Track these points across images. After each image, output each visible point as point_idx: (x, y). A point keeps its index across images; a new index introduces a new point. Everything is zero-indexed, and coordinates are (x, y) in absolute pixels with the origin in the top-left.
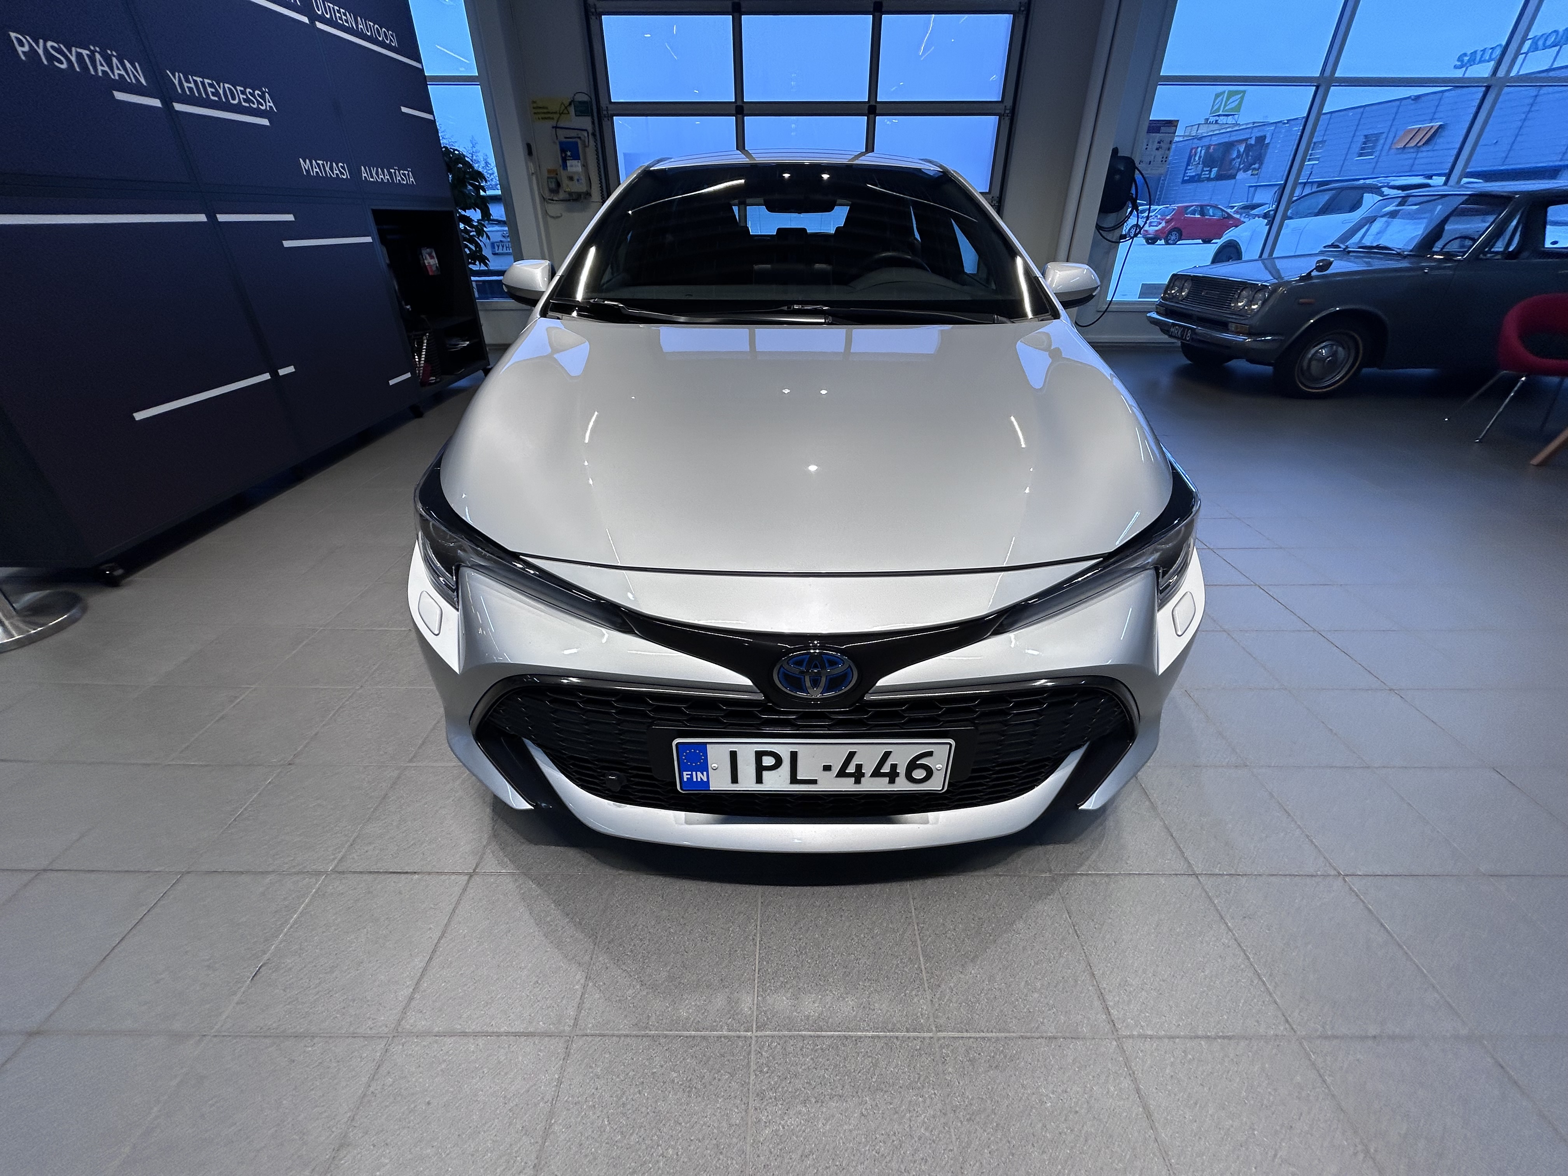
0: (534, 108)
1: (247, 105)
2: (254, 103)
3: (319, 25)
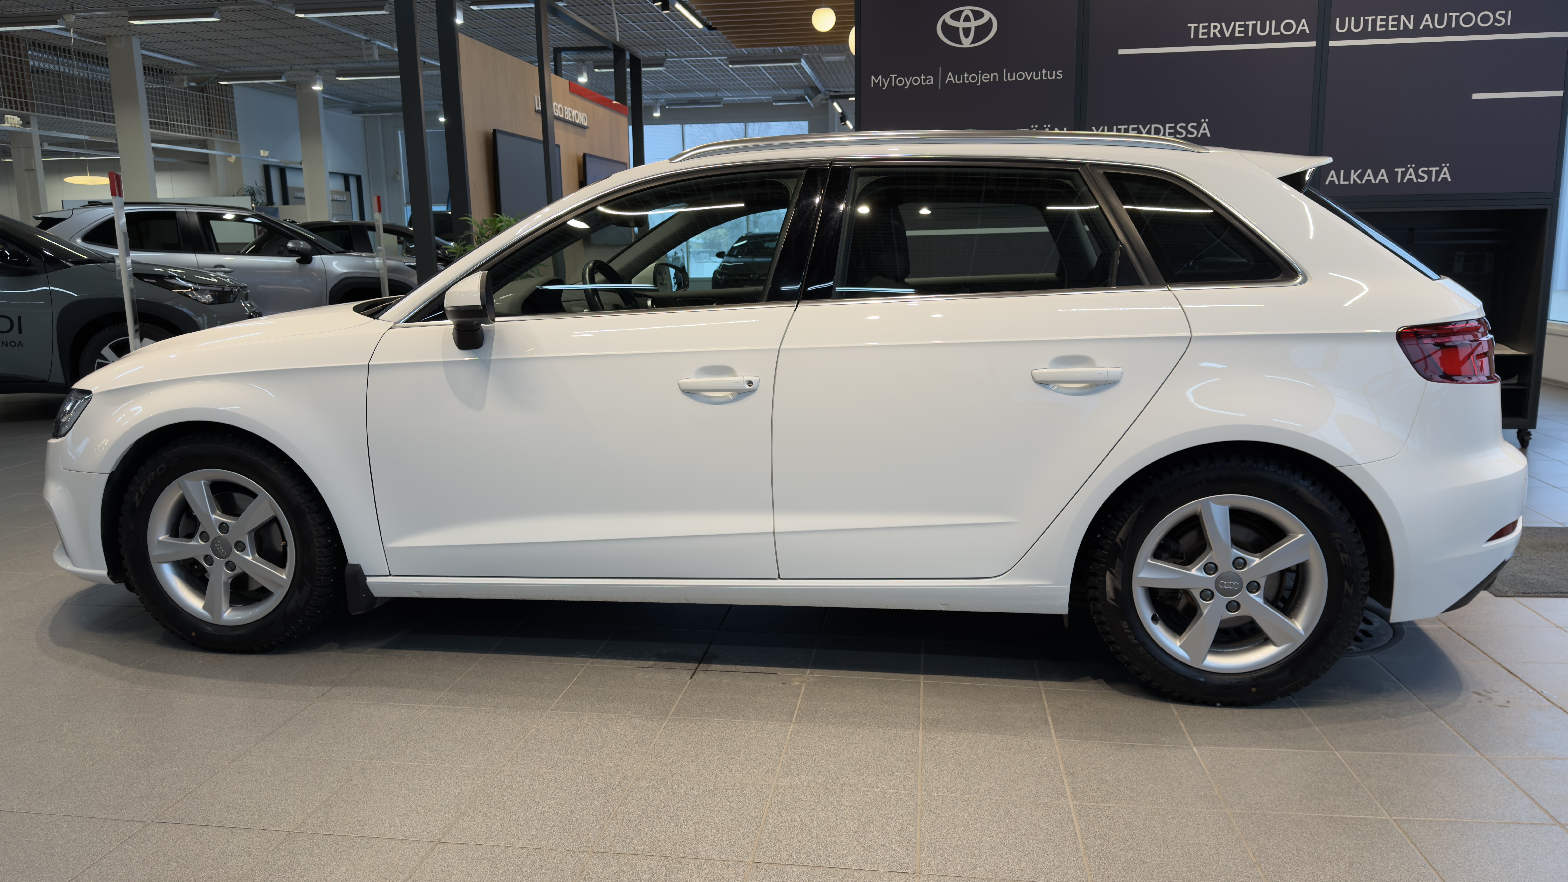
2: (1181, 134)
3: (1334, 43)
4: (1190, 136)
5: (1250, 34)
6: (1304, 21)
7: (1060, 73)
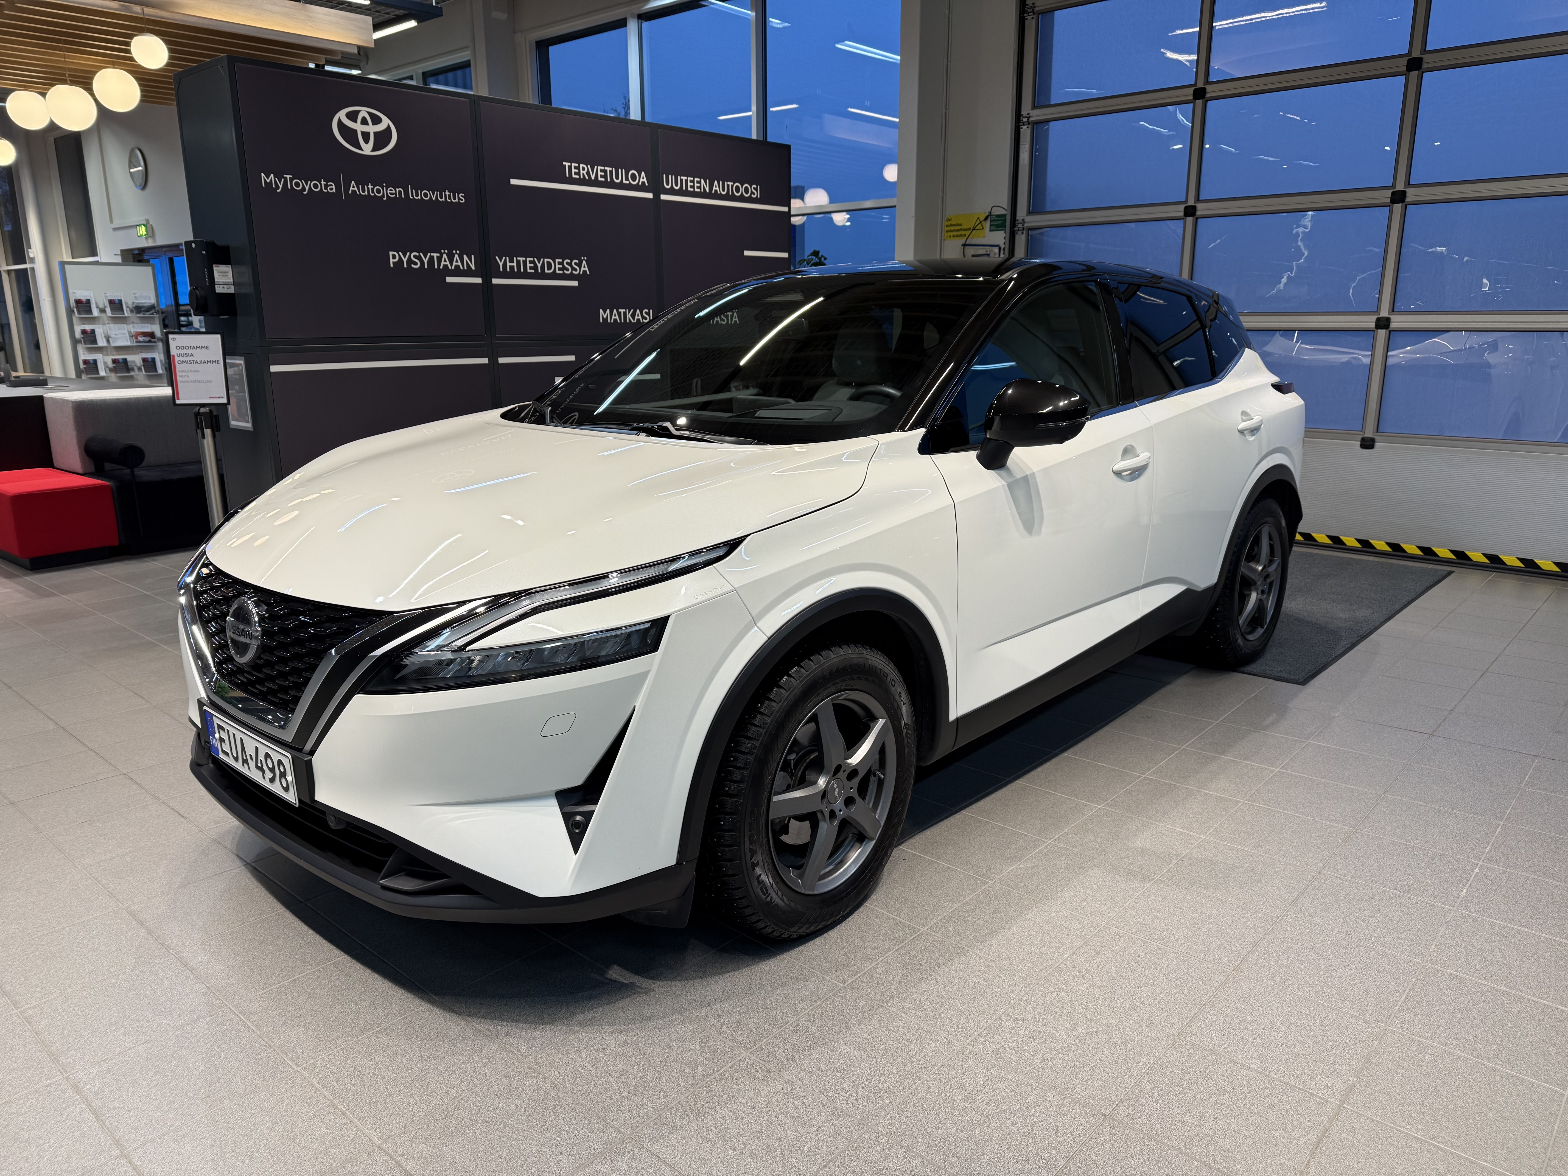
0: (947, 226)
1: (561, 272)
2: (568, 270)
3: (664, 197)
4: (574, 272)
5: (609, 180)
6: (643, 173)
7: (462, 196)
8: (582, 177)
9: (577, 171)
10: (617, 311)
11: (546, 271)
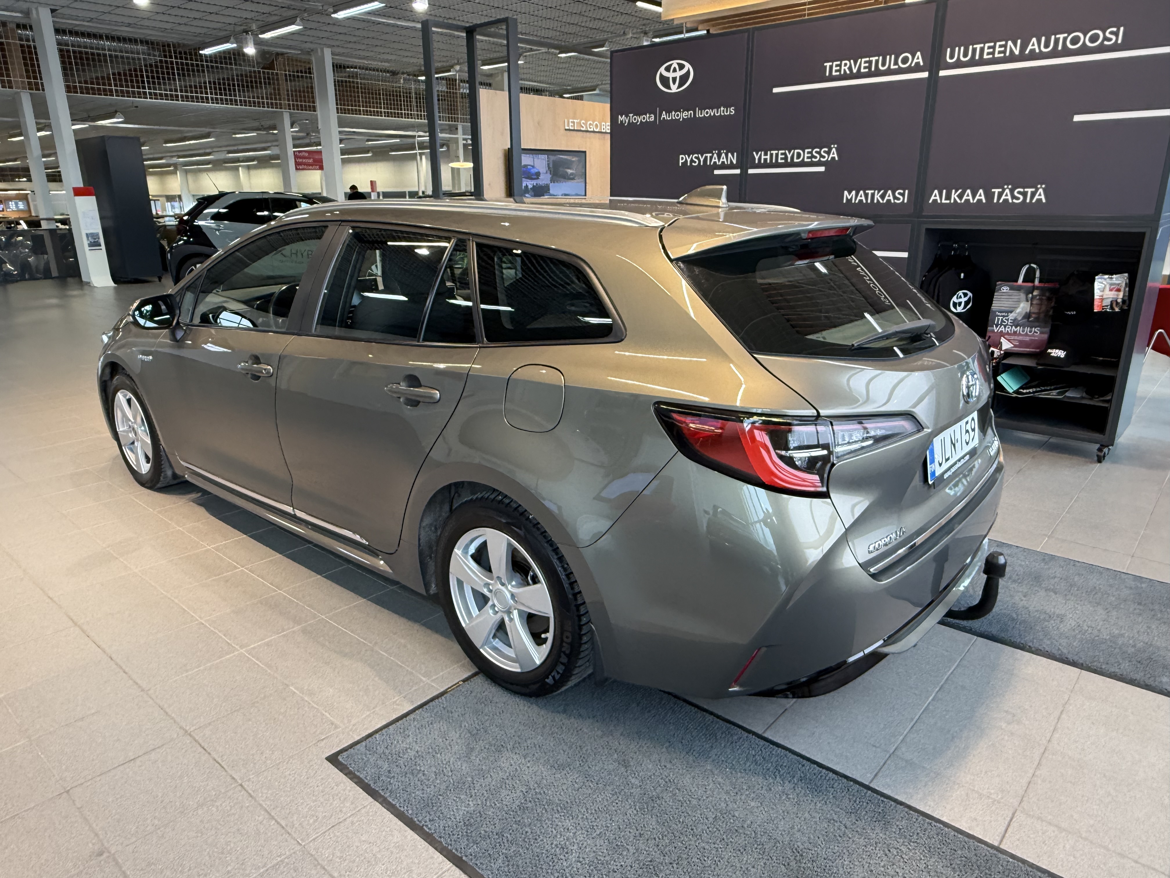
1: (810, 160)
2: (816, 158)
3: (944, 73)
4: (822, 159)
5: (873, 69)
6: (919, 54)
7: (732, 109)
8: (842, 73)
9: (838, 68)
10: (865, 193)
11: (795, 160)
